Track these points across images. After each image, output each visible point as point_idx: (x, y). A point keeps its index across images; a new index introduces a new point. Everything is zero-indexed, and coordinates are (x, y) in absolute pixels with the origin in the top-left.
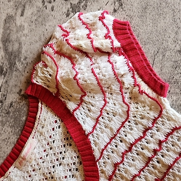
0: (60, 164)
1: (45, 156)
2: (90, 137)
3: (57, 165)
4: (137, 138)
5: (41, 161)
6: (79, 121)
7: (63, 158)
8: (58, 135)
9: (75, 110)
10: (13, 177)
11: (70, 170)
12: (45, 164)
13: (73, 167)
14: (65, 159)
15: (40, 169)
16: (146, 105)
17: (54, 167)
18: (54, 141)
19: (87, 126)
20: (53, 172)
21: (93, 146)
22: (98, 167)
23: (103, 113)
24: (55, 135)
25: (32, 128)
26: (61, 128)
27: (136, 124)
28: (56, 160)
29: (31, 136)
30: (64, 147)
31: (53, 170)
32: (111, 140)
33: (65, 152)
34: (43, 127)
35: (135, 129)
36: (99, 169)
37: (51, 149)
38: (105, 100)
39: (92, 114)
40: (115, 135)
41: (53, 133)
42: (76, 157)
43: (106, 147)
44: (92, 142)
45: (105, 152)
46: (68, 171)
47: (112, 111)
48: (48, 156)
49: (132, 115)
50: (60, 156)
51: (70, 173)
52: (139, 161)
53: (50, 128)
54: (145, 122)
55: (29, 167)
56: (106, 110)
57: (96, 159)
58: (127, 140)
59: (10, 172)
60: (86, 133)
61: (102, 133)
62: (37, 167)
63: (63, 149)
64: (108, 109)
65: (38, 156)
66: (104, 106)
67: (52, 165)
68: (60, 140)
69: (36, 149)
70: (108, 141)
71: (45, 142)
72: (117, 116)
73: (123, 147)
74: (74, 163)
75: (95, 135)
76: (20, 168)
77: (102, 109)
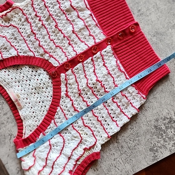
0: (30, 81)
1: (22, 87)
2: (20, 54)
3: (30, 82)
4: (30, 28)
5: (23, 91)
6: (9, 57)
7: (27, 77)
8: (13, 74)
9: (2, 56)
10: (25, 114)
11: (35, 76)
12: (26, 90)
13: (34, 73)
14: (28, 76)
15: (28, 95)
16: (14, 15)
17: (29, 85)
18: (15, 78)
19: (14, 53)
20: (33, 87)
21: (26, 55)
22: (39, 57)
23: (11, 41)
24: (12, 76)
25: (3, 88)
26: (10, 71)
27: (23, 25)
28: (26, 82)
29: (7, 91)
30: (21, 73)
31: (31, 86)
32: (26, 43)
33: (24, 74)
34: (5, 81)
35: (25, 26)
36: (40, 57)
37: (19, 82)
38: (3, 37)
39: (8, 48)
40: (24, 39)
41: (10, 76)
42: (29, 68)
43: (28, 47)
44: (24, 54)
45: (32, 49)
46: (35, 77)
47: (11, 36)
48: (23, 86)
49: (17, 25)
50: (25, 78)
51: (37, 77)
52: (43, 32)
53: (7, 77)
54: (23, 20)
55: (23, 100)
56: (9, 39)
57: (33, 56)
58: (29, 33)
59: (22, 115)
60: (16, 55)
61: (20, 46)
62: (26, 96)
63: (22, 74)
64: (8, 37)
65: (19, 92)
66: (6, 38)
67: (28, 86)
68: (16, 74)
69: (15, 91)
70: (25, 44)
71: (14, 84)
72: (15, 34)
73: (32, 38)
74: (32, 71)
75: (20, 51)
76: (22, 107)
77: (7, 40)
